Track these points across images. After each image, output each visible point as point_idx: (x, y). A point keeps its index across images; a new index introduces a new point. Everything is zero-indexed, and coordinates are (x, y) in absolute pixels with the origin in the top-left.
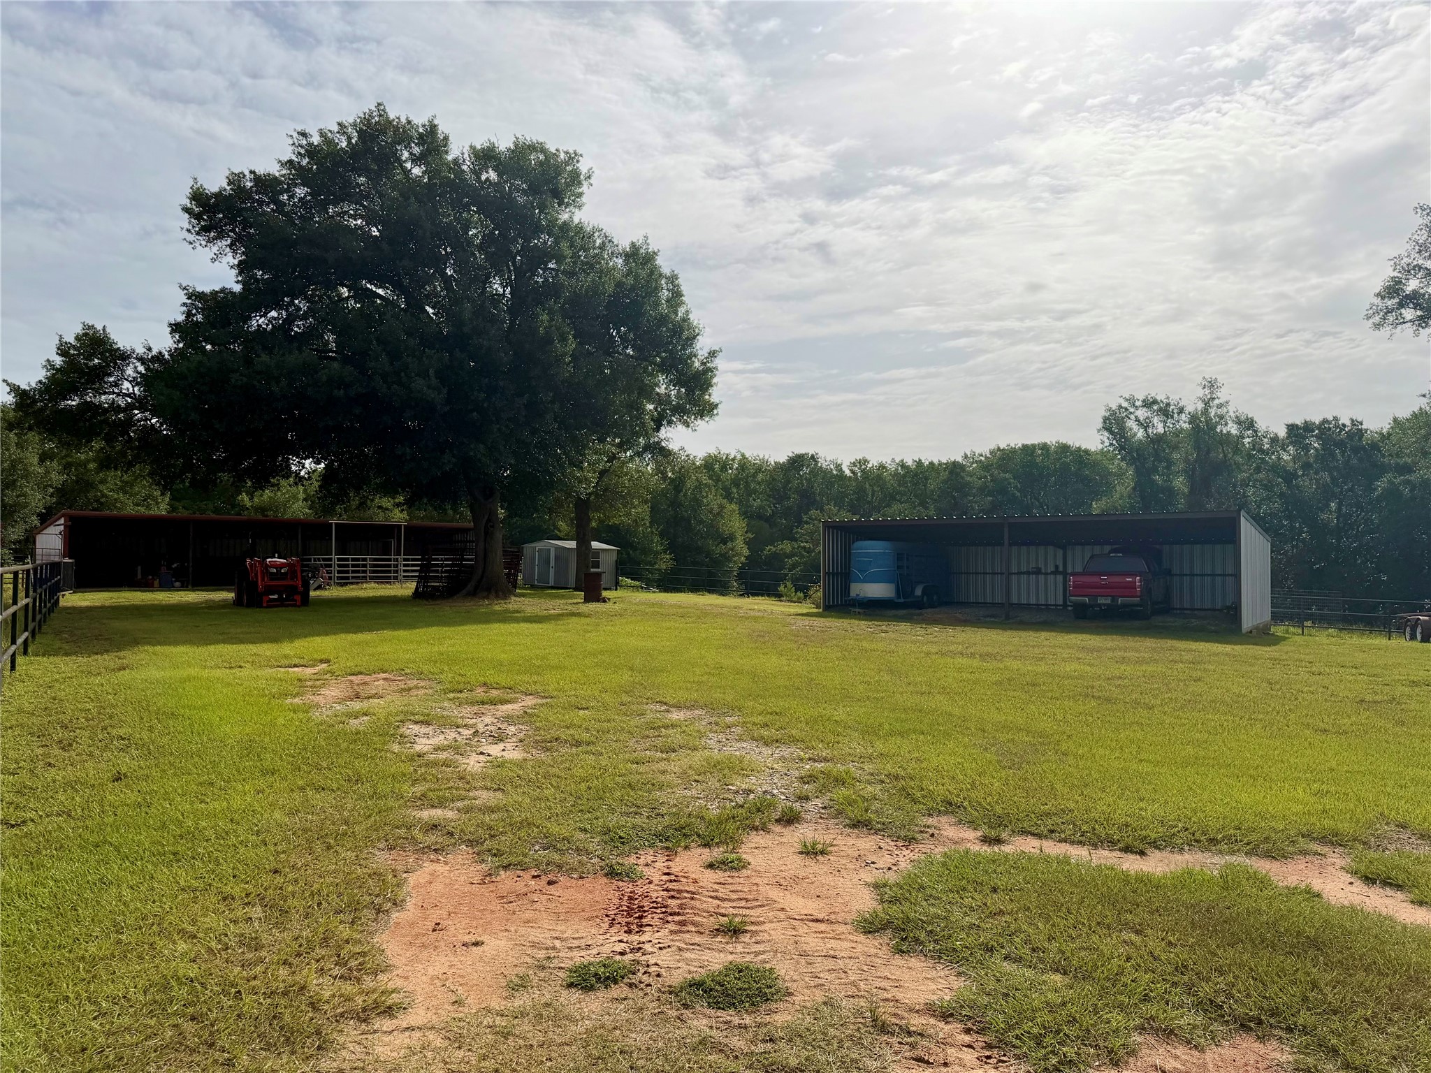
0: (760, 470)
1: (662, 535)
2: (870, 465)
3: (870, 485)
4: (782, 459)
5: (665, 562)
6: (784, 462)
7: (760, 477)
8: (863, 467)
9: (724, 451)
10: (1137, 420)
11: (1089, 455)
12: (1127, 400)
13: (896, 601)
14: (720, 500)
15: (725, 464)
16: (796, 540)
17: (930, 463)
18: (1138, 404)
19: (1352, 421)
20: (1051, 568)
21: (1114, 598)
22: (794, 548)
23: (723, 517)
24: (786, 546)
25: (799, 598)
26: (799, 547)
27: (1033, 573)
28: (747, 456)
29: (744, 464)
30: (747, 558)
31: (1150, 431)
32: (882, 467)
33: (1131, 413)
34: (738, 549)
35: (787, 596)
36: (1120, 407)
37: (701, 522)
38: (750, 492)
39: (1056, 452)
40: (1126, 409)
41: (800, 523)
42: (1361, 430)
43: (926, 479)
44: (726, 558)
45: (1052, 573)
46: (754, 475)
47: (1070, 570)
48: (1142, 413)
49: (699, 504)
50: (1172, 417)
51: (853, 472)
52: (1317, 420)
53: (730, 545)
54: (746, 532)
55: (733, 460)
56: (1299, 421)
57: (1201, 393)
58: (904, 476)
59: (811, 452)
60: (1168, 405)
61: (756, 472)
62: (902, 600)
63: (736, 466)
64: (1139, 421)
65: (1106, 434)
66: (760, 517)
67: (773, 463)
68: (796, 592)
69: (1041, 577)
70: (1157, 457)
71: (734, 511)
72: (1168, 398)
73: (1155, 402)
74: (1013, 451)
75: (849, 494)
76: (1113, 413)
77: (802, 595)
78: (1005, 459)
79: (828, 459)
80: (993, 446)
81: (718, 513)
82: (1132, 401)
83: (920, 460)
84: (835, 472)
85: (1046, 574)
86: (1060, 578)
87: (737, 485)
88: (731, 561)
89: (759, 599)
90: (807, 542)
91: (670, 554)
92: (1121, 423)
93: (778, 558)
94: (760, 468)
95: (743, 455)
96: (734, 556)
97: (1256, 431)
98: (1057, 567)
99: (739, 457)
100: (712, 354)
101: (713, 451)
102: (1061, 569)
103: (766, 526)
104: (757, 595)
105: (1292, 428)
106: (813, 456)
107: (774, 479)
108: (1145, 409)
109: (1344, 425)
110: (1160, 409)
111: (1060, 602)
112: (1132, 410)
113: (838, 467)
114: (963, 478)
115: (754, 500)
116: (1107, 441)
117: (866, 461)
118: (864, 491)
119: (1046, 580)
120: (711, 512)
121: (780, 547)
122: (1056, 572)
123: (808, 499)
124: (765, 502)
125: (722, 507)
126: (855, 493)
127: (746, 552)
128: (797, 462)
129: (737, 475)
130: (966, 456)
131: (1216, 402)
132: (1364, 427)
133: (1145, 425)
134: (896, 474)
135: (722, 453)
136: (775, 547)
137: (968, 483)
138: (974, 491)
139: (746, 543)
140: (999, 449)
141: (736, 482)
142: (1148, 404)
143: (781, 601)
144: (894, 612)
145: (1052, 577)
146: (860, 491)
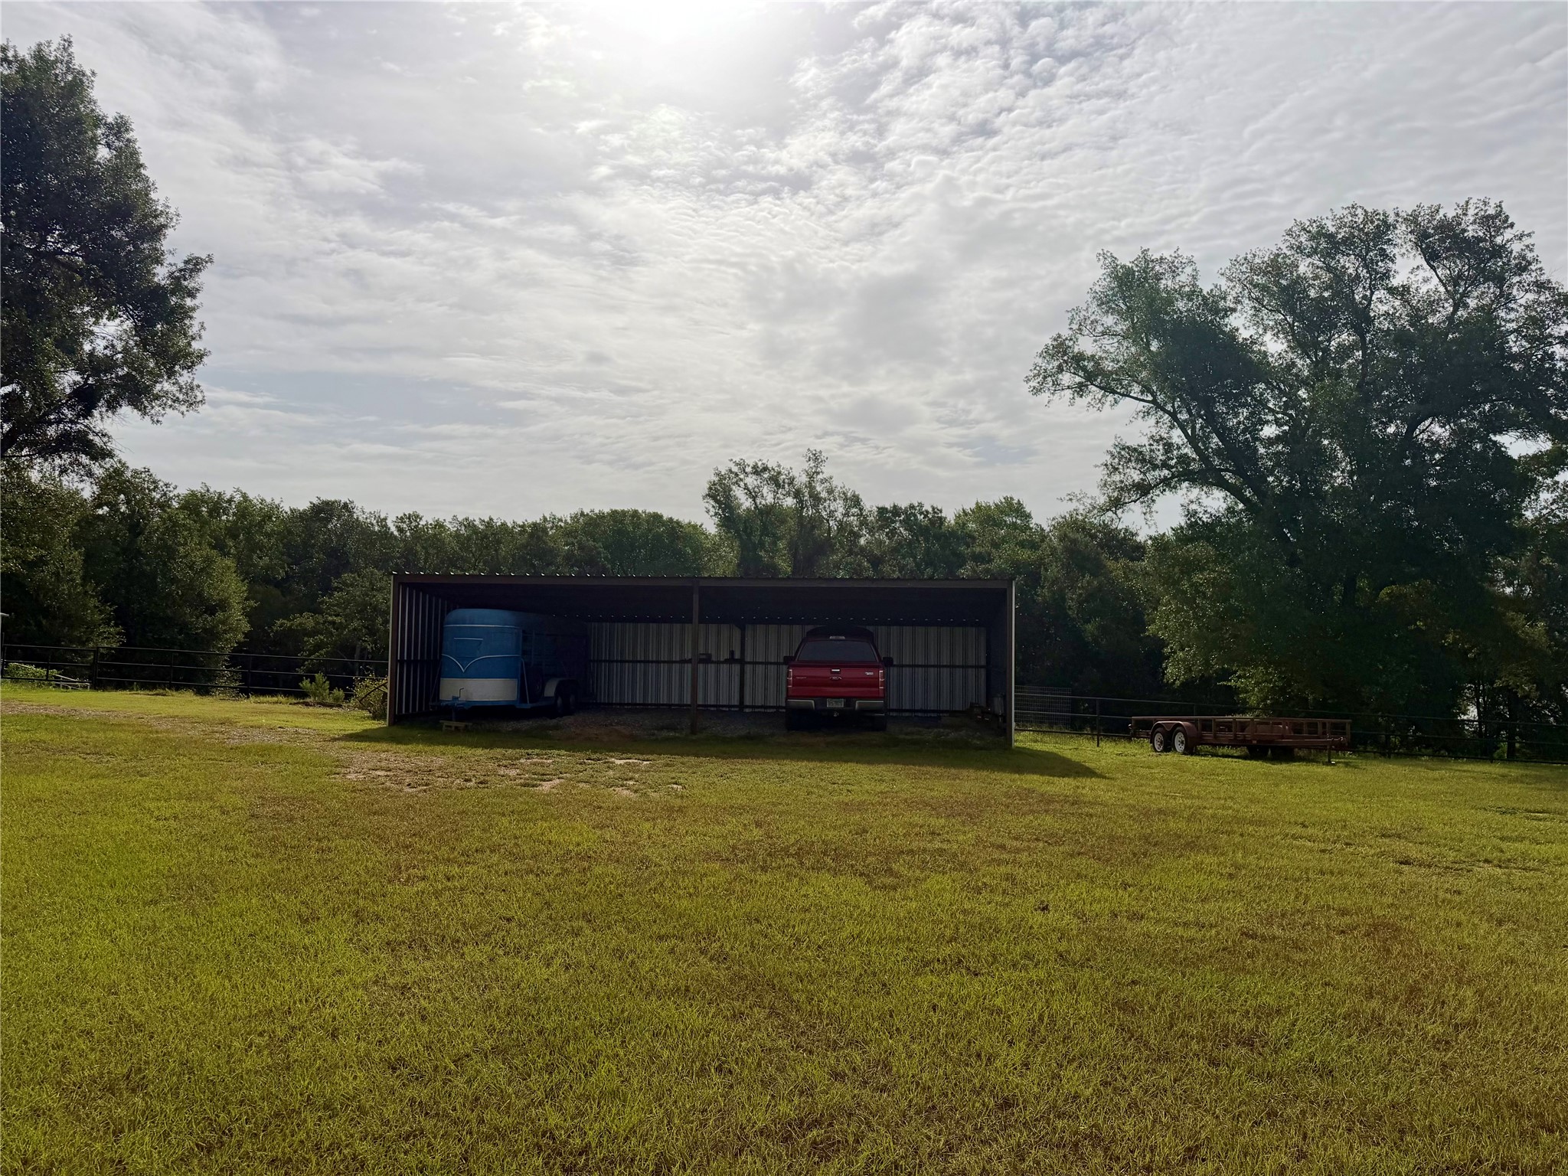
0: (270, 517)
1: (105, 598)
2: (423, 523)
3: (423, 547)
4: (303, 505)
5: (108, 639)
6: (305, 510)
7: (269, 527)
8: (414, 524)
9: (216, 487)
10: (746, 488)
11: (682, 527)
12: (737, 464)
13: (518, 706)
14: (207, 551)
15: (217, 505)
16: (321, 612)
17: (502, 524)
18: (748, 469)
19: (933, 509)
20: (725, 655)
21: (849, 700)
22: (318, 623)
23: (209, 575)
24: (307, 620)
25: (337, 699)
26: (325, 622)
27: (701, 661)
28: (251, 498)
29: (245, 508)
30: (246, 635)
31: (758, 501)
32: (439, 525)
33: (741, 480)
34: (233, 621)
35: (315, 695)
36: (731, 471)
37: (174, 580)
38: (254, 547)
39: (648, 522)
40: (737, 475)
41: (328, 590)
42: (941, 518)
43: (499, 542)
44: (212, 635)
45: (726, 661)
46: (261, 525)
47: (748, 659)
48: (751, 481)
49: (171, 552)
50: (784, 488)
51: (400, 530)
52: (903, 504)
53: (220, 615)
54: (247, 599)
55: (230, 501)
56: (888, 505)
57: (806, 466)
58: (469, 538)
59: (344, 500)
60: (779, 473)
61: (263, 520)
62: (528, 706)
63: (233, 509)
64: (748, 489)
65: (712, 502)
66: (267, 580)
67: (288, 510)
68: (331, 689)
69: (712, 667)
70: (765, 531)
71: (229, 568)
72: (779, 466)
73: (765, 469)
74: (601, 517)
75: (394, 557)
76: (721, 477)
77: (341, 693)
78: (591, 525)
79: (367, 510)
80: (575, 510)
81: (202, 570)
82: (741, 465)
83: (491, 519)
84: (377, 528)
85: (718, 662)
86: (736, 668)
87: (235, 537)
88: (220, 640)
89: (266, 703)
90: (336, 616)
91: (116, 625)
92: (727, 491)
93: (294, 636)
94: (269, 513)
95: (245, 496)
96: (225, 632)
97: (861, 510)
98: (732, 653)
99: (238, 498)
100: (195, 265)
101: (197, 487)
102: (737, 656)
103: (277, 592)
104: (263, 693)
105: (882, 511)
106: (346, 505)
107: (290, 532)
108: (754, 477)
109: (927, 512)
110: (771, 478)
111: (735, 701)
112: (742, 476)
113: (383, 522)
114: (545, 543)
115: (261, 558)
116: (712, 509)
117: (417, 517)
118: (415, 554)
119: (718, 671)
120: (191, 568)
121: (298, 621)
122: (731, 660)
123: (338, 560)
124: (275, 562)
125: (209, 561)
126: (402, 556)
127: (246, 626)
128: (324, 511)
129: (235, 523)
130: (545, 519)
131: (820, 476)
132: (943, 515)
133: (753, 495)
134: (457, 535)
135: (211, 490)
136: (289, 620)
137: (551, 550)
138: (559, 559)
139: (247, 615)
140: (582, 514)
141: (232, 532)
142: (757, 471)
143: (307, 704)
144: (512, 725)
145: (725, 667)
146: (409, 552)
